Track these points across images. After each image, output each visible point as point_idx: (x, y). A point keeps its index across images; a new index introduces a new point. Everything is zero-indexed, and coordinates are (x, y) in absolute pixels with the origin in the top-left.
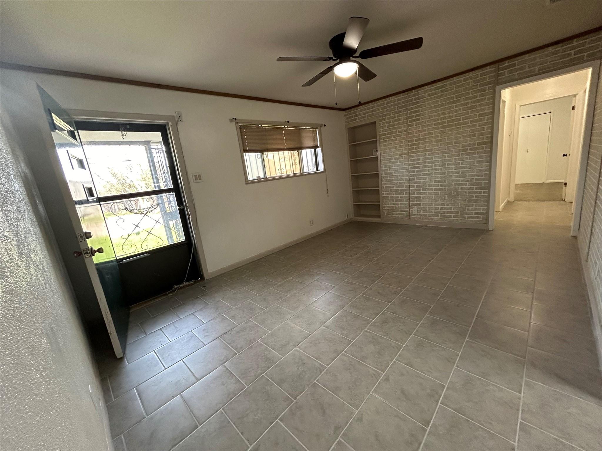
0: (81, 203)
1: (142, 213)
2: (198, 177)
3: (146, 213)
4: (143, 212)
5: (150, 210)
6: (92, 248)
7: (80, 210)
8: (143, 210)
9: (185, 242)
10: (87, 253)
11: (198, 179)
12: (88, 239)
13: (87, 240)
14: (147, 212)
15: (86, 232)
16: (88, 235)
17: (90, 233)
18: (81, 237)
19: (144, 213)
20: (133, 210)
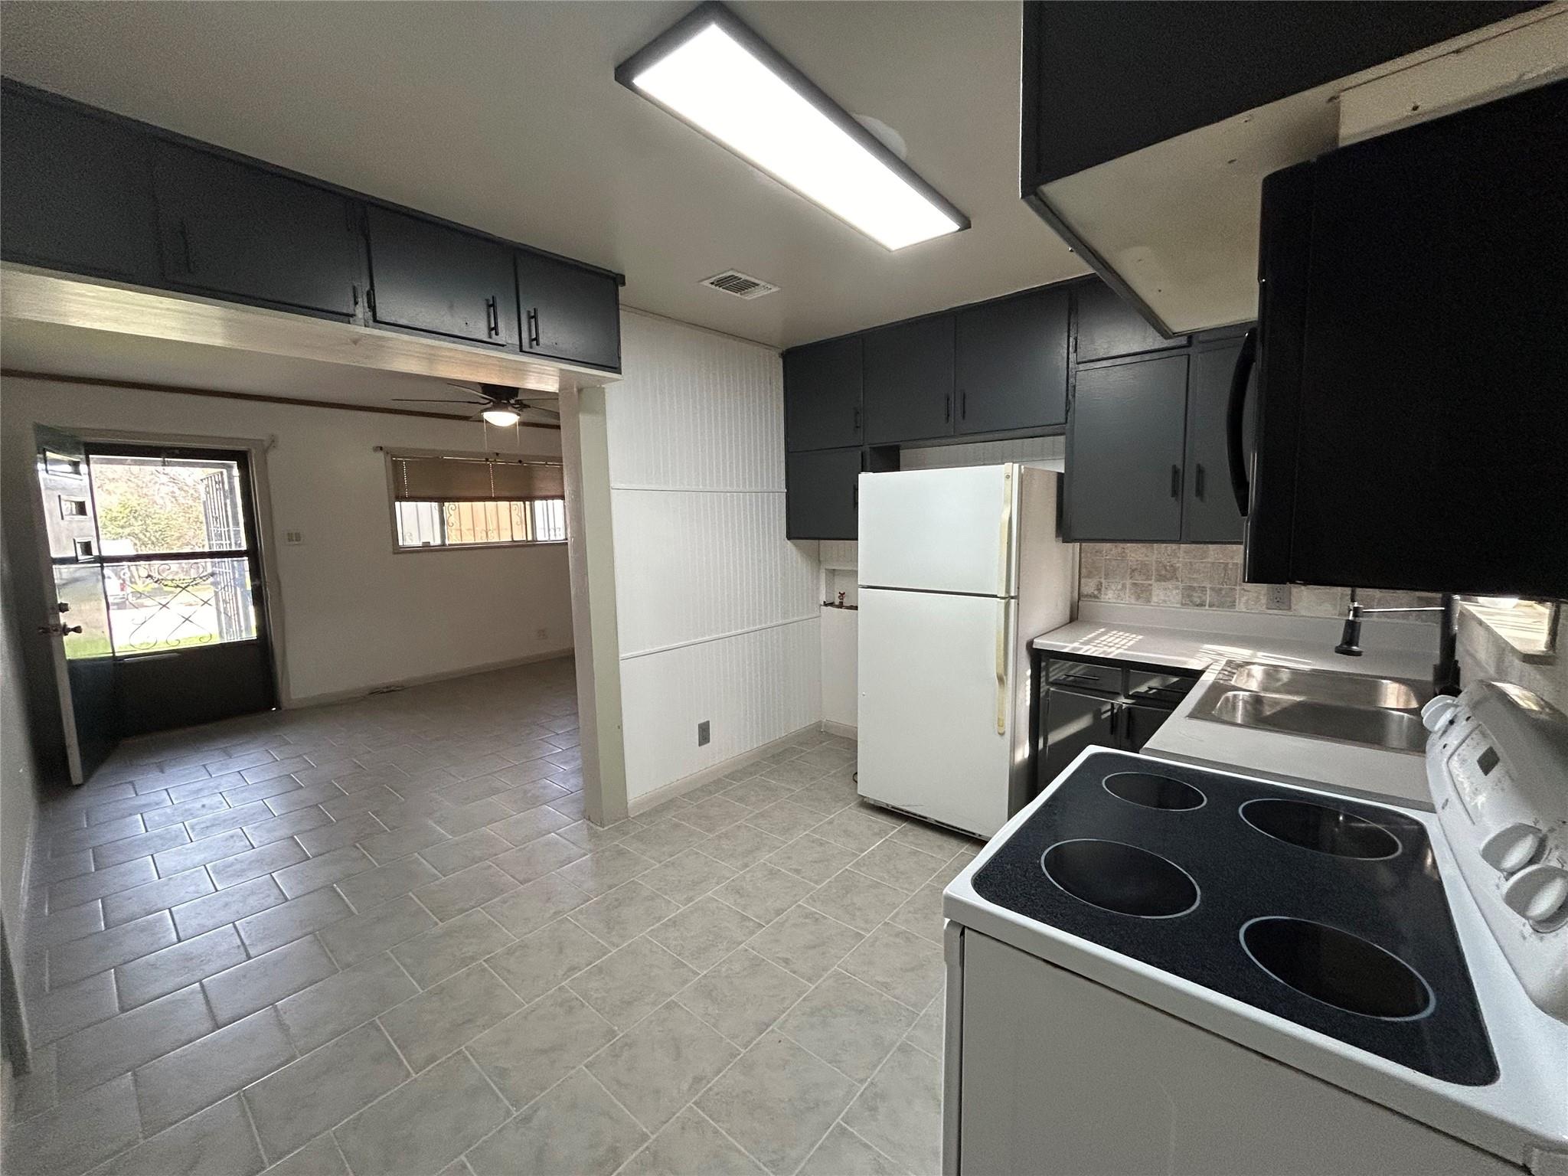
0: (63, 561)
1: (178, 586)
2: (294, 537)
3: (186, 587)
4: (181, 585)
5: (195, 582)
6: (65, 625)
7: (60, 573)
8: (181, 581)
9: (255, 642)
10: (56, 630)
11: (294, 539)
12: (61, 611)
13: (61, 613)
14: (188, 586)
15: (61, 603)
16: (64, 608)
17: (66, 604)
18: (53, 608)
19: (183, 586)
20: (162, 579)
